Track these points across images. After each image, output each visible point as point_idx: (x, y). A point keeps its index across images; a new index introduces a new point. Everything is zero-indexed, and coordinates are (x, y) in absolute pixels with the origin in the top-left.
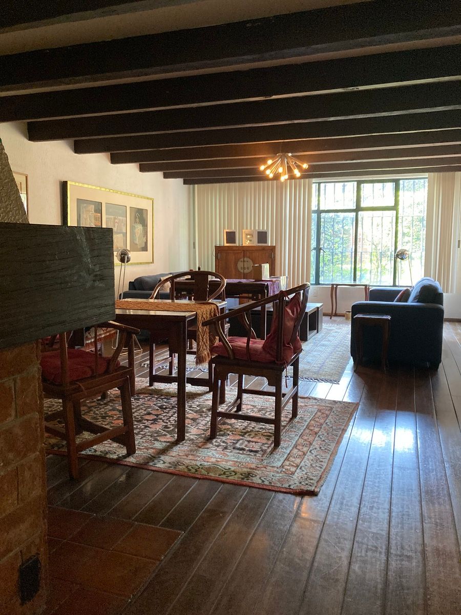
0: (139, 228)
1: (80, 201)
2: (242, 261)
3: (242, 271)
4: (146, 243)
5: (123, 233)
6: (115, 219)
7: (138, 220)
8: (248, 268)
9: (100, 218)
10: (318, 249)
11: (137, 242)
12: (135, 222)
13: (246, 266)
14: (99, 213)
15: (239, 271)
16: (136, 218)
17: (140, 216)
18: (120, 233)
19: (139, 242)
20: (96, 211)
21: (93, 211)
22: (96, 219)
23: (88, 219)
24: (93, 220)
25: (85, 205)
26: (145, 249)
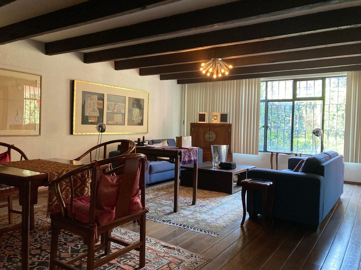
0: (136, 111)
1: (84, 93)
2: (208, 133)
3: (208, 140)
4: (142, 121)
5: (122, 114)
6: (115, 104)
7: (135, 106)
8: (212, 138)
9: (102, 104)
10: (266, 127)
11: (134, 119)
12: (133, 107)
13: (211, 137)
14: (101, 100)
15: (206, 140)
16: (134, 104)
17: (138, 103)
18: (120, 113)
19: (137, 119)
20: (99, 99)
21: (97, 100)
22: (99, 104)
23: (92, 104)
24: (96, 105)
25: (90, 95)
26: (141, 124)
